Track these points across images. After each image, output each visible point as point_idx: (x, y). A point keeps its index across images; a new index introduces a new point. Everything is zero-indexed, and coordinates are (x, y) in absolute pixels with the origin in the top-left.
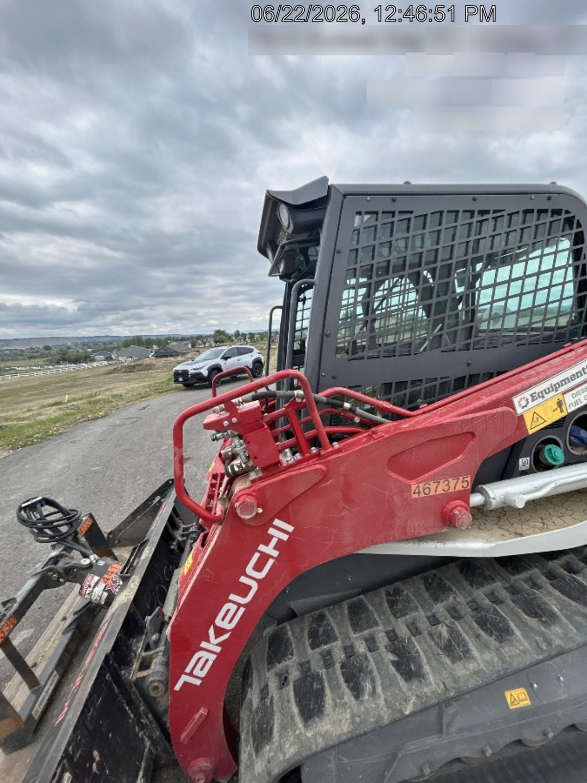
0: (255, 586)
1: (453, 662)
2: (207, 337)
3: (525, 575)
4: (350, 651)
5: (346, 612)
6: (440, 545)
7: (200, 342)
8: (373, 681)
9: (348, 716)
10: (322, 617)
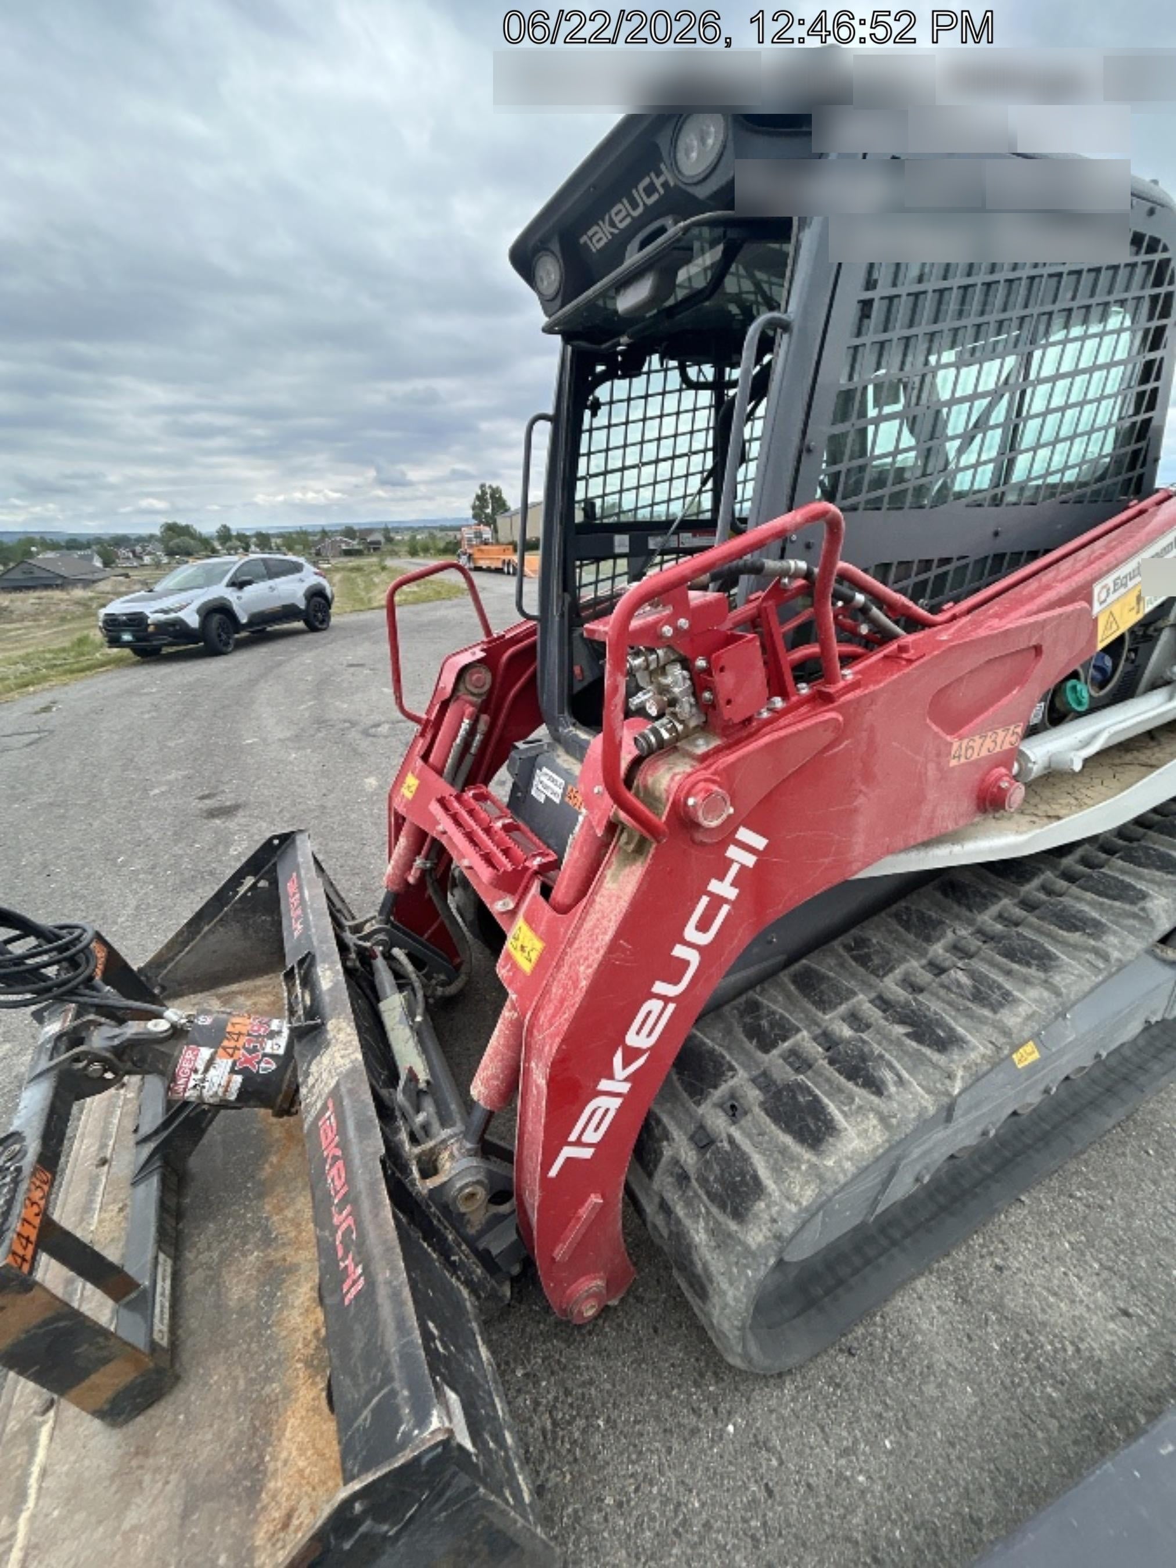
0: (693, 958)
1: (995, 1011)
2: (140, 540)
3: (1036, 882)
4: (828, 1041)
5: (792, 988)
6: (957, 849)
7: (123, 552)
8: (891, 1067)
9: (875, 1122)
10: (754, 1007)
